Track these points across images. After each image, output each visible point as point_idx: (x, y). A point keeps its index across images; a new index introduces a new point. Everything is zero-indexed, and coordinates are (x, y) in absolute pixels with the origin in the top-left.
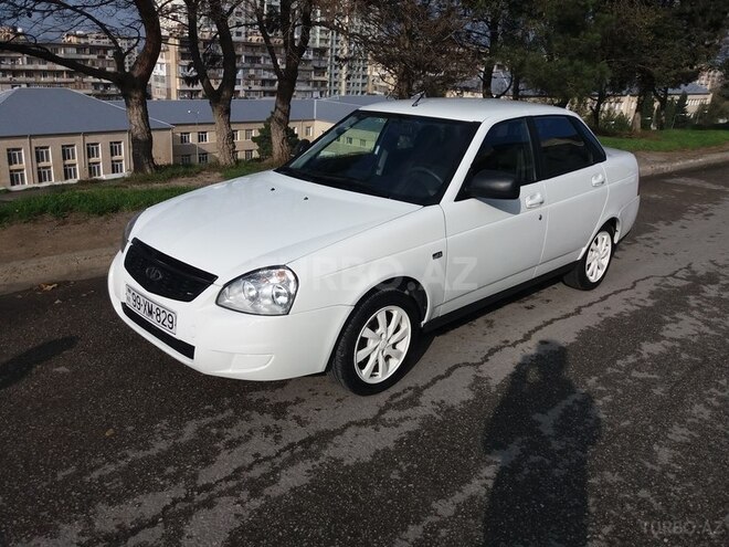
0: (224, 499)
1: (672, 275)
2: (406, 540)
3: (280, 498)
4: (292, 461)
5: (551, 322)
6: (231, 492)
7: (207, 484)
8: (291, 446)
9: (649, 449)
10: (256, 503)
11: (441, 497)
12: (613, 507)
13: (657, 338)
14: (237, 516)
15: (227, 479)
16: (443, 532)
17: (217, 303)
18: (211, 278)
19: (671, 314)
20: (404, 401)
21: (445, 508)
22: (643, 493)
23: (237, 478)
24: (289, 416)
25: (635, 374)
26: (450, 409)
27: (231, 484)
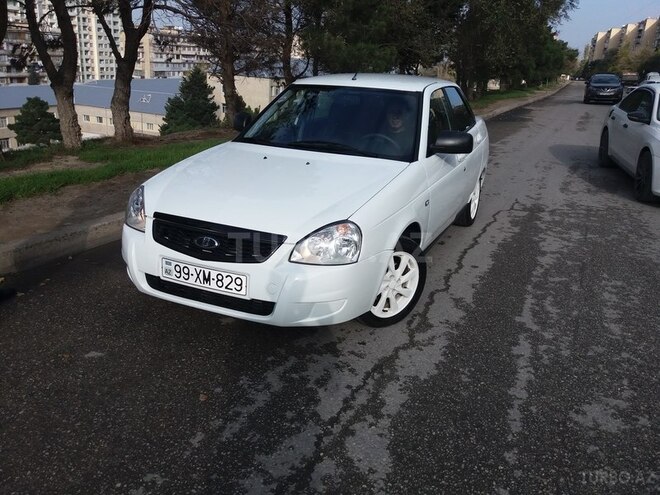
0: (357, 426)
1: (512, 208)
2: (515, 420)
3: (399, 414)
4: (380, 385)
5: (465, 252)
6: (357, 418)
7: (332, 418)
8: (368, 375)
9: (603, 327)
10: (385, 422)
11: (509, 386)
12: (616, 367)
13: (544, 254)
14: (381, 435)
15: (344, 410)
16: (533, 409)
17: (289, 260)
18: (281, 239)
19: (536, 235)
20: (419, 325)
21: (519, 392)
22: (625, 355)
23: (351, 407)
24: (345, 352)
25: (551, 279)
26: (457, 326)
27: (351, 413)
